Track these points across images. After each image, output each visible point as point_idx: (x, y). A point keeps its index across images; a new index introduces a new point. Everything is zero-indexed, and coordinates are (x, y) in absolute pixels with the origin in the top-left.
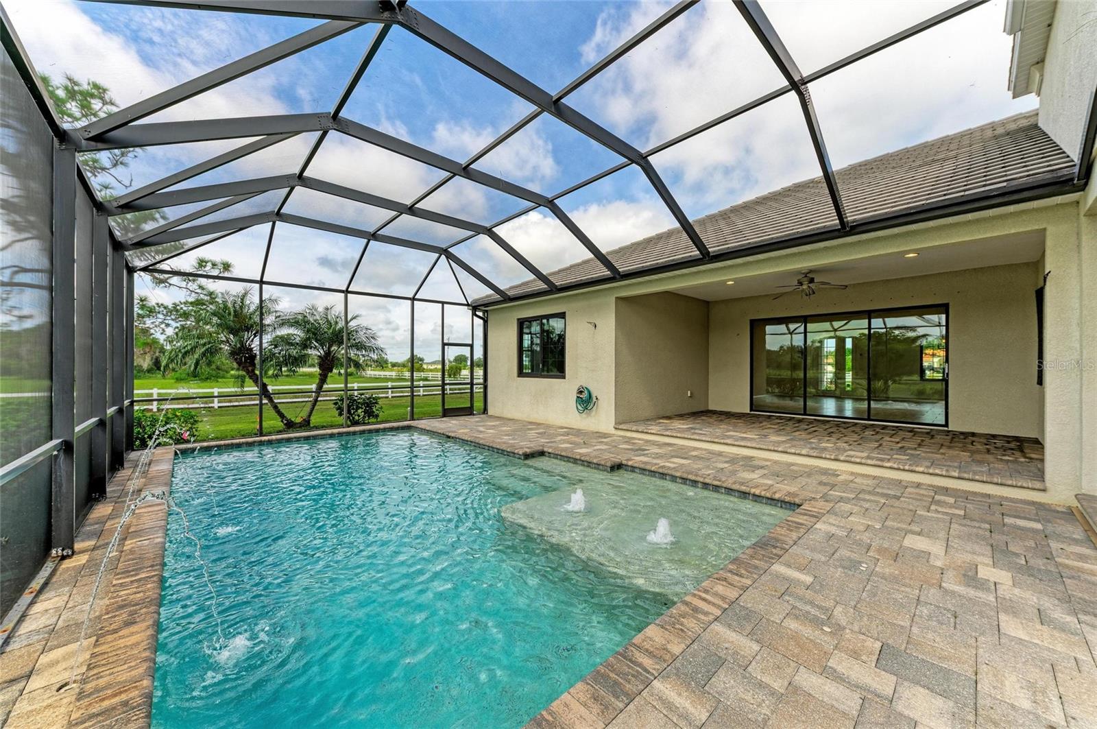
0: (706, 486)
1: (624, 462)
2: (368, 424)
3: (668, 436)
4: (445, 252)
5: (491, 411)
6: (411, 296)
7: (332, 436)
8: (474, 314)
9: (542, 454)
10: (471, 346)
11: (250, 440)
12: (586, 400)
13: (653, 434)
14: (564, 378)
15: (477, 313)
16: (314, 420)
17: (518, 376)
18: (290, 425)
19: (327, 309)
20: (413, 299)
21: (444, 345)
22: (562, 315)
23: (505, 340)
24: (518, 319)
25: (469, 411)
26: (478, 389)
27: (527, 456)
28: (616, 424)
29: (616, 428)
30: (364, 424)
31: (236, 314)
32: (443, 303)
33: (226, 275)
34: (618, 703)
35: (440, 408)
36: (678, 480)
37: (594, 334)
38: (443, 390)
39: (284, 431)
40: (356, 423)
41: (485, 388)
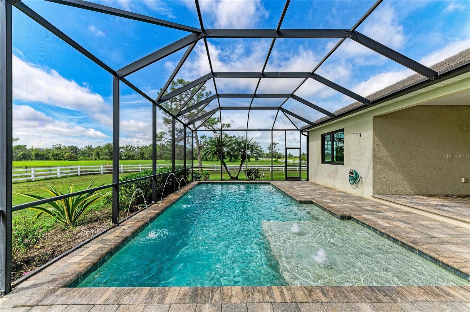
0: (403, 245)
1: (352, 216)
2: (256, 180)
3: (410, 207)
4: (280, 108)
5: (310, 180)
6: (271, 129)
7: (243, 183)
8: (302, 133)
9: (311, 203)
10: (300, 149)
11: (217, 181)
12: (355, 178)
13: (399, 204)
14: (343, 164)
15: (303, 133)
16: (239, 177)
17: (322, 163)
18: (232, 178)
19: (243, 137)
20: (272, 130)
21: (286, 148)
22: (343, 130)
23: (316, 145)
24: (322, 134)
25: (299, 179)
26: (304, 169)
27: (301, 202)
28: (373, 194)
29: (373, 197)
30: (254, 180)
31: (218, 141)
32: (286, 130)
33: (229, 129)
34: (188, 300)
35: (284, 177)
36: (384, 235)
37: (360, 139)
38: (286, 169)
39: (230, 180)
40: (251, 179)
41: (308, 168)
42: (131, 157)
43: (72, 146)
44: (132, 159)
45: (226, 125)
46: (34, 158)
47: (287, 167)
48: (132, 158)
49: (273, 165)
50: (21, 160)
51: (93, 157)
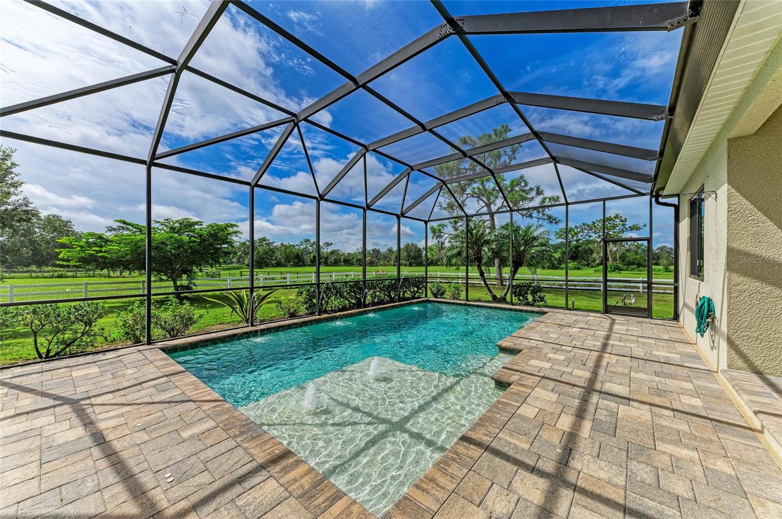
2: (534, 306)
5: (680, 319)
8: (655, 201)
14: (704, 280)
17: (690, 276)
18: (495, 299)
27: (503, 350)
30: (532, 305)
38: (605, 286)
39: (489, 302)
40: (528, 304)
41: (676, 289)
42: (434, 262)
43: (375, 249)
44: (434, 265)
45: (550, 199)
46: (342, 264)
47: (608, 283)
48: (436, 263)
49: (570, 278)
50: (333, 266)
51: (392, 263)
